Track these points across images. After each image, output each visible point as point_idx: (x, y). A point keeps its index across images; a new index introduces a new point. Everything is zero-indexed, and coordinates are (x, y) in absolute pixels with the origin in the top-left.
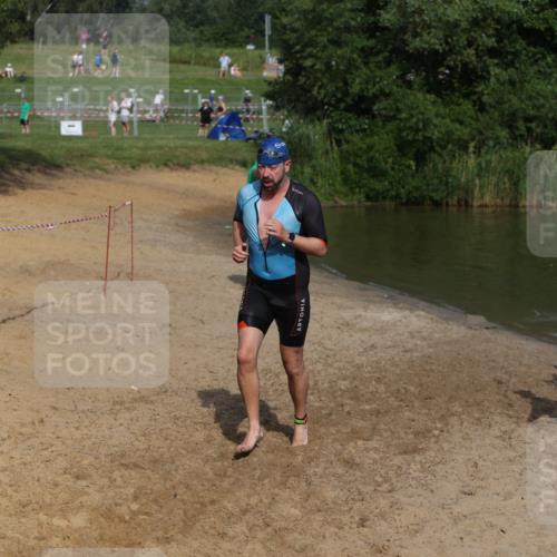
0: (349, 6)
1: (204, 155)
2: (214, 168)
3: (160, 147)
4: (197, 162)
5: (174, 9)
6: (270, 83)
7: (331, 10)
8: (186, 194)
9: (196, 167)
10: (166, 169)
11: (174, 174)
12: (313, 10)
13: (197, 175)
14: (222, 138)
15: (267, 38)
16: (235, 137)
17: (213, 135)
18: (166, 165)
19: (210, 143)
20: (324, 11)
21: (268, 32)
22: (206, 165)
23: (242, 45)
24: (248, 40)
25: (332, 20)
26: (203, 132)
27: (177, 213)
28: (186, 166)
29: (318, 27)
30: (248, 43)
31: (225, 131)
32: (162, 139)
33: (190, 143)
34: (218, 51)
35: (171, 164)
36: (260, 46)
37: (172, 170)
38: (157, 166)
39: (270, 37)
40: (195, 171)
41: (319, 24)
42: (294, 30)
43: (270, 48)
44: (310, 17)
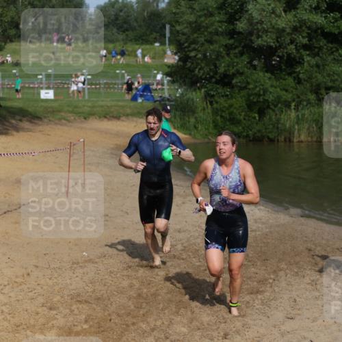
0: (217, 19)
1: (129, 111)
2: (135, 119)
3: (102, 106)
4: (124, 115)
5: (110, 21)
6: (169, 67)
7: (207, 22)
8: (117, 135)
9: (123, 118)
10: (106, 120)
11: (110, 123)
12: (196, 22)
13: (124, 123)
14: (140, 100)
15: (167, 39)
16: (148, 100)
17: (134, 99)
18: (105, 117)
19: (133, 104)
20: (202, 22)
21: (168, 35)
22: (130, 117)
23: (152, 43)
24: (155, 40)
25: (207, 28)
26: (128, 97)
27: (112, 146)
28: (118, 118)
29: (199, 32)
30: (155, 42)
31: (141, 96)
32: (102, 101)
33: (120, 103)
34: (137, 47)
35: (108, 116)
36: (163, 44)
37: (109, 120)
38: (100, 117)
39: (169, 38)
40: (123, 121)
41: (199, 30)
42: (183, 34)
43: (169, 45)
44: (194, 25)
